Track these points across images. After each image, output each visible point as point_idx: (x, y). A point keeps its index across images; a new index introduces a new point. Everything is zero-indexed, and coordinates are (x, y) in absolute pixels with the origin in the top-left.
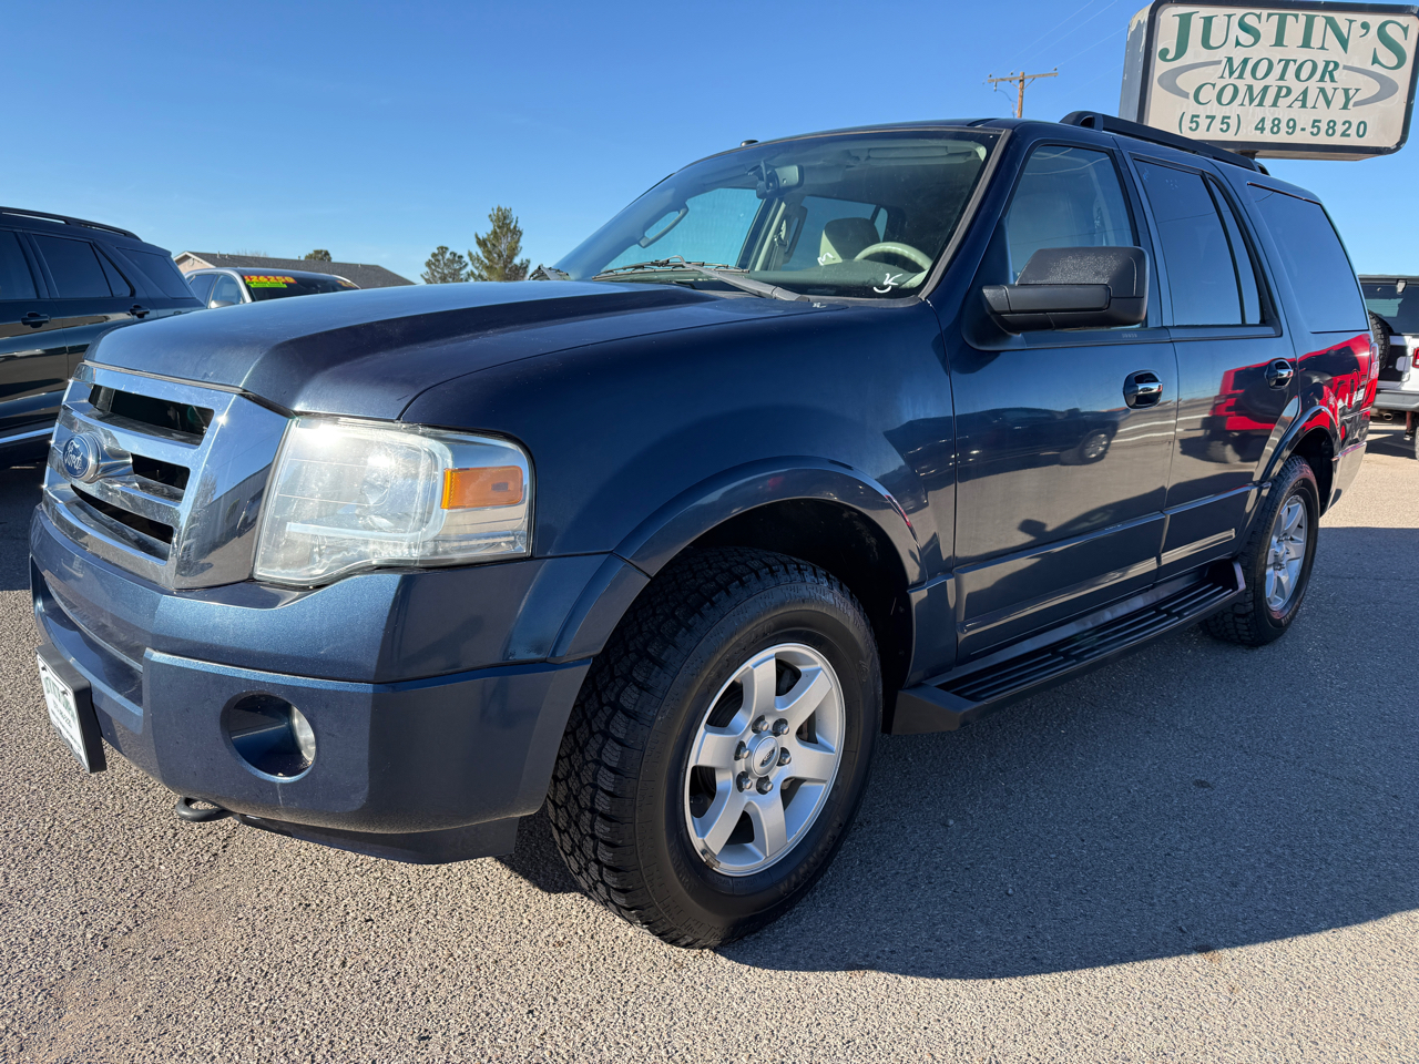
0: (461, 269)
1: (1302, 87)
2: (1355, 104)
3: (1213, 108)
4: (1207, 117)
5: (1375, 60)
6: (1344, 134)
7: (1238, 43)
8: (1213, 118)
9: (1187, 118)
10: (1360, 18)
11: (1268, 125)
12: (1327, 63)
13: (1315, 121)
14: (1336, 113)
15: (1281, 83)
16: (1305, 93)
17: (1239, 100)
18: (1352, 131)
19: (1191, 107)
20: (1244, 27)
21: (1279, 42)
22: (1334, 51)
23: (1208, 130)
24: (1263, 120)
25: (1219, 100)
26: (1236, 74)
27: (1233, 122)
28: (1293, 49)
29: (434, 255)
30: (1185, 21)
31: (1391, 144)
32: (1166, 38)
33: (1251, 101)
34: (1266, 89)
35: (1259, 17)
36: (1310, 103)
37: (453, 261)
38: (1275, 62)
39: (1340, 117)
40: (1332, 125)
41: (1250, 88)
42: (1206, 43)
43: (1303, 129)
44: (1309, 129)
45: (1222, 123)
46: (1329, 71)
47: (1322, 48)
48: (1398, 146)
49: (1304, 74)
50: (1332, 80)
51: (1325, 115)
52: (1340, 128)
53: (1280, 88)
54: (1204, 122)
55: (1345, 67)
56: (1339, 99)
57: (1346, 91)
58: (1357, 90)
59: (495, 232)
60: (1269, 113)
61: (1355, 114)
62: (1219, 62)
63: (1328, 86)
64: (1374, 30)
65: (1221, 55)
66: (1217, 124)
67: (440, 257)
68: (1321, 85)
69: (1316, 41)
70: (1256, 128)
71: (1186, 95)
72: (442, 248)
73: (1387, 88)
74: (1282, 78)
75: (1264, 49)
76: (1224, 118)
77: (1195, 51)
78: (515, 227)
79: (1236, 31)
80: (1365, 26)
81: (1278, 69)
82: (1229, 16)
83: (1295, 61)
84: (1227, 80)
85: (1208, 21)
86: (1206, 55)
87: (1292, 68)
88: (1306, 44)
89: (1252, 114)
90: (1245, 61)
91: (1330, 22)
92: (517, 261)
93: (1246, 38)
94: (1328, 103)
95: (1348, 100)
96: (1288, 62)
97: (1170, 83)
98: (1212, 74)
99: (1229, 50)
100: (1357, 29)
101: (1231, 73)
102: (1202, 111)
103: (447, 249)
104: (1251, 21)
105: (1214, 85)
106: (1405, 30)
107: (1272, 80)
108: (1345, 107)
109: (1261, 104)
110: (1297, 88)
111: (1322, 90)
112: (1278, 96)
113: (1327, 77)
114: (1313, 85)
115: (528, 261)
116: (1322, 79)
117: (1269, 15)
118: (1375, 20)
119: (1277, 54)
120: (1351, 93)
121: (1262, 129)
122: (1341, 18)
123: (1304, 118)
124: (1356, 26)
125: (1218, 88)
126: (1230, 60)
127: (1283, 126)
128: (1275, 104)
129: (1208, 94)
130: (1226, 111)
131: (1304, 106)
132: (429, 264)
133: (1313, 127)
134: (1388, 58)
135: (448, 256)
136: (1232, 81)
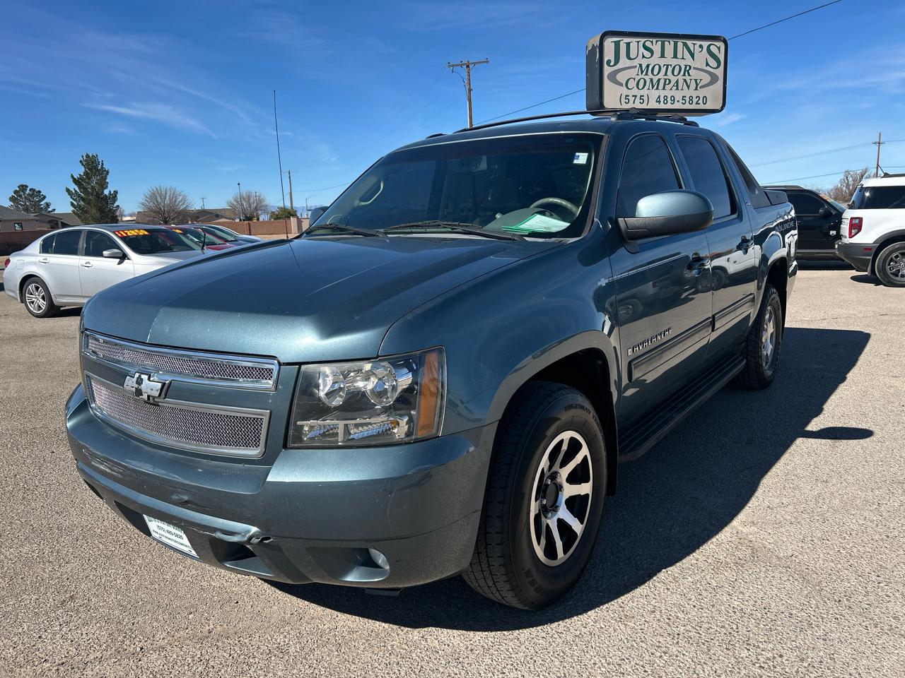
0: (40, 201)
1: (676, 78)
2: (700, 88)
3: (635, 91)
4: (633, 96)
5: (707, 65)
6: (697, 103)
7: (643, 57)
8: (636, 96)
9: (623, 97)
10: (698, 43)
11: (662, 99)
12: (686, 66)
13: (683, 97)
14: (691, 92)
15: (666, 77)
16: (677, 82)
17: (647, 87)
18: (701, 101)
19: (625, 91)
20: (645, 47)
21: (663, 56)
22: (689, 61)
23: (634, 103)
24: (659, 97)
25: (638, 88)
26: (644, 73)
27: (645, 98)
28: (669, 59)
29: (16, 192)
30: (617, 44)
31: (718, 107)
32: (609, 54)
33: (653, 87)
34: (659, 80)
35: (652, 42)
36: (680, 88)
37: (32, 196)
38: (662, 66)
39: (694, 94)
40: (691, 98)
41: (651, 80)
42: (628, 57)
43: (678, 101)
44: (681, 101)
45: (640, 99)
46: (687, 70)
47: (683, 58)
48: (722, 108)
49: (676, 72)
50: (689, 75)
51: (687, 93)
52: (695, 100)
53: (665, 80)
54: (632, 99)
55: (694, 68)
56: (693, 85)
57: (696, 80)
58: (701, 80)
59: (86, 173)
60: (662, 93)
61: (701, 93)
62: (636, 67)
63: (687, 78)
64: (705, 49)
65: (636, 63)
66: (638, 99)
67: (22, 193)
68: (684, 77)
69: (680, 55)
70: (657, 102)
71: (621, 84)
72: (22, 186)
73: (714, 79)
74: (666, 75)
75: (656, 60)
76: (641, 96)
77: (624, 62)
78: (102, 167)
79: (642, 50)
80: (701, 46)
81: (663, 69)
82: (638, 42)
83: (671, 65)
84: (641, 76)
85: (628, 44)
86: (628, 63)
87: (670, 69)
88: (675, 56)
89: (654, 94)
90: (648, 66)
91: (685, 44)
92: (106, 192)
93: (647, 54)
94: (688, 87)
95: (697, 85)
96: (668, 66)
97: (613, 77)
98: (633, 73)
99: (639, 60)
100: (697, 49)
101: (642, 72)
102: (631, 93)
103: (27, 186)
104: (648, 44)
105: (634, 79)
106: (719, 48)
107: (661, 75)
108: (696, 89)
109: (657, 89)
110: (674, 80)
111: (685, 80)
112: (665, 84)
113: (687, 74)
114: (681, 78)
115: (116, 192)
116: (684, 75)
117: (657, 42)
118: (705, 44)
119: (662, 62)
120: (698, 81)
121: (659, 102)
122: (689, 43)
123: (678, 95)
124: (697, 46)
125: (637, 80)
126: (641, 65)
127: (669, 99)
128: (664, 89)
129: (632, 84)
130: (641, 92)
131: (677, 89)
132: (12, 199)
133: (683, 100)
134: (713, 63)
135: (28, 192)
136: (643, 76)
